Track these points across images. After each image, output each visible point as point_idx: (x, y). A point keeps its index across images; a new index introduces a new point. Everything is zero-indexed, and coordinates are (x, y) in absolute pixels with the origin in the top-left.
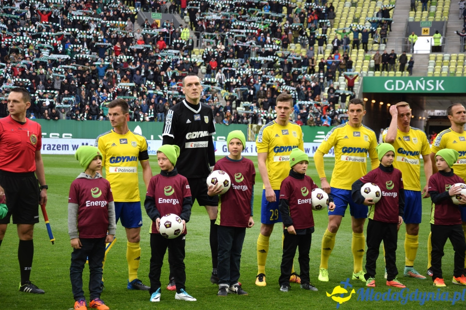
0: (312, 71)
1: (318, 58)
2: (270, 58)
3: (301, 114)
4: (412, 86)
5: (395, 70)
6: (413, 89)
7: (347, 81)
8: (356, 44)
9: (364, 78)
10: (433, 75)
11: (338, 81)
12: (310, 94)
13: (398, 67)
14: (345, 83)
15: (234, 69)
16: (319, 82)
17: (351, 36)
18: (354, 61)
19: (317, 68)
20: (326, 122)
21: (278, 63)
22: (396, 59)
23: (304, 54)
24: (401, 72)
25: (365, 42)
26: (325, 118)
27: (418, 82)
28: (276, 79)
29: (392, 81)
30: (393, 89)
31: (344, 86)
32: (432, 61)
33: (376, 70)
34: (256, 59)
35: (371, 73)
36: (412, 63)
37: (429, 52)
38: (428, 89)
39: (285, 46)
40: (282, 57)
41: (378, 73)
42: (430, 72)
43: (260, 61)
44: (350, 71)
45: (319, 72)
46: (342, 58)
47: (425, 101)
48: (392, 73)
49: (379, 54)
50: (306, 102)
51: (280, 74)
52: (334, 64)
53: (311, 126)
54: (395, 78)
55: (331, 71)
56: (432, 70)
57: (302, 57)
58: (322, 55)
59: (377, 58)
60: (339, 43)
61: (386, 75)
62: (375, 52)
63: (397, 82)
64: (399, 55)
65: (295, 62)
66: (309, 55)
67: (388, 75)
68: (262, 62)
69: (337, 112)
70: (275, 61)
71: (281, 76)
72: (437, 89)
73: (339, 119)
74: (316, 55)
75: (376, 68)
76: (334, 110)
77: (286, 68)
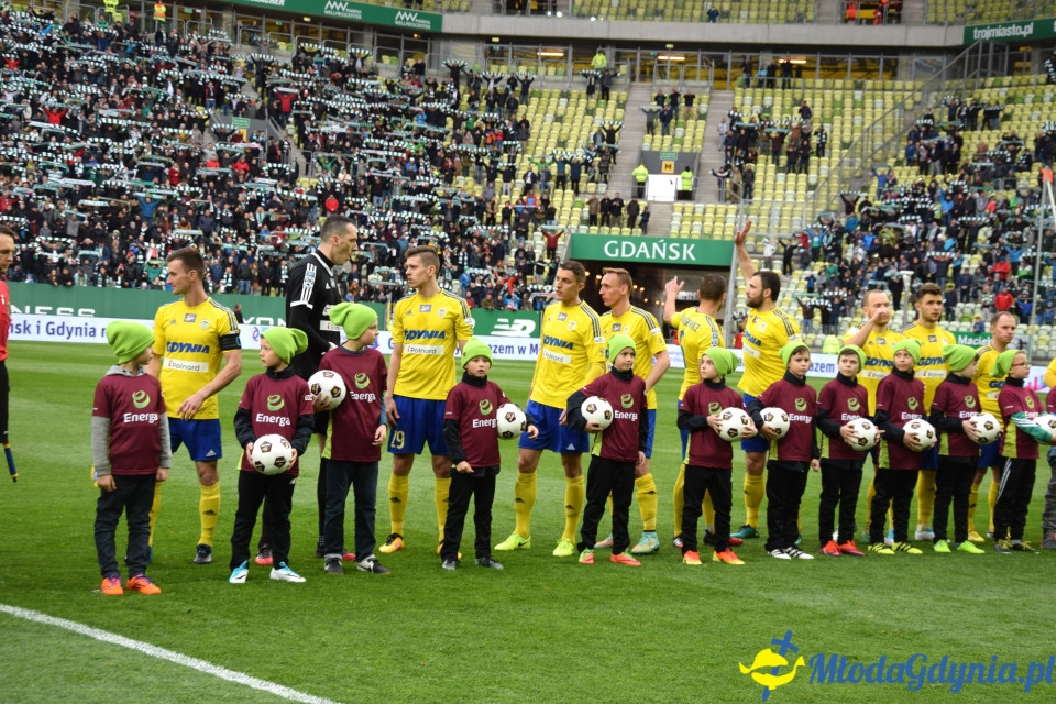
0: (491, 221)
1: (502, 201)
2: (422, 198)
3: (472, 290)
4: (646, 251)
5: (620, 226)
6: (648, 256)
7: (546, 239)
8: (561, 181)
9: (572, 235)
10: (679, 235)
11: (532, 239)
12: (487, 259)
13: (626, 221)
14: (543, 242)
15: (365, 213)
16: (502, 238)
17: (554, 169)
18: (558, 208)
19: (499, 217)
20: (511, 305)
21: (438, 207)
22: (623, 209)
23: (478, 194)
24: (629, 229)
25: (576, 179)
26: (510, 297)
27: (655, 246)
28: (432, 233)
29: (616, 242)
30: (616, 255)
31: (541, 247)
32: (677, 214)
33: (591, 224)
34: (402, 198)
35: (584, 229)
36: (646, 215)
37: (672, 200)
38: (671, 258)
39: (449, 180)
40: (443, 197)
41: (594, 229)
42: (674, 230)
43: (409, 202)
44: (551, 224)
45: (502, 224)
46: (539, 202)
47: (665, 276)
48: (615, 230)
49: (595, 199)
50: (481, 271)
51: (440, 224)
52: (525, 212)
53: (487, 309)
54: (620, 238)
55: (522, 222)
56: (677, 227)
57: (476, 198)
58: (508, 197)
59: (594, 205)
60: (535, 178)
61: (606, 233)
62: (590, 196)
63: (624, 243)
64: (626, 202)
65: (465, 206)
66: (487, 196)
67: (610, 232)
68: (413, 204)
69: (529, 289)
70: (432, 203)
71: (441, 228)
72: (685, 258)
73: (531, 300)
74: (497, 196)
75: (592, 220)
76: (525, 285)
77: (449, 215)
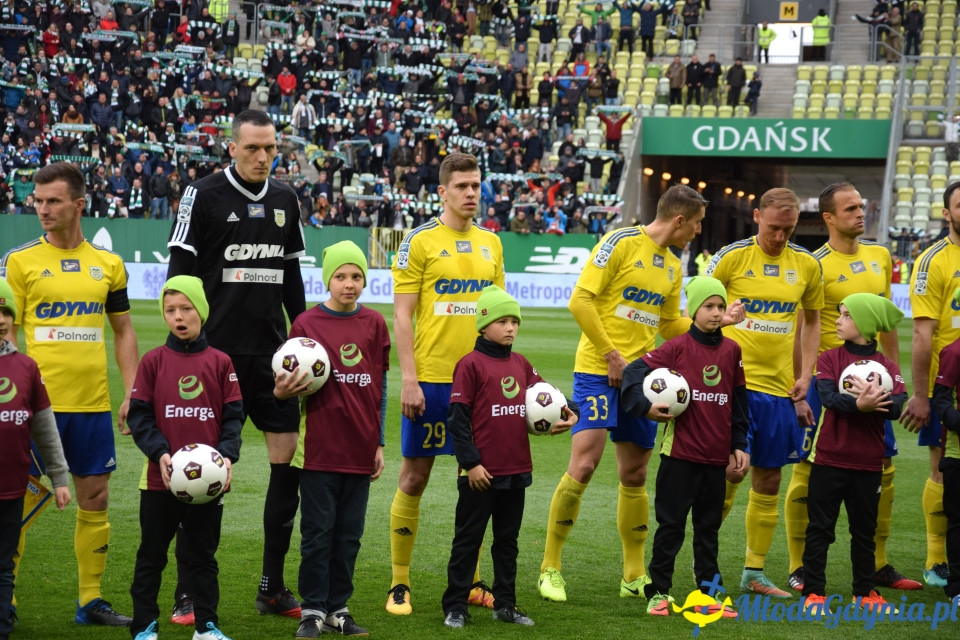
0: (523, 102)
1: (538, 71)
2: (423, 70)
3: (497, 205)
4: (756, 140)
5: (717, 103)
6: (759, 148)
7: (604, 126)
8: (626, 38)
9: (645, 120)
10: (806, 114)
11: (584, 127)
12: (518, 160)
13: (725, 95)
14: (600, 132)
15: (336, 95)
16: (539, 128)
18: (623, 80)
19: (534, 95)
20: (554, 225)
21: (443, 83)
22: (720, 77)
23: (503, 62)
24: (730, 108)
25: (648, 35)
26: (552, 214)
27: (770, 131)
28: (436, 122)
29: (710, 128)
30: (711, 147)
31: (598, 139)
32: (803, 82)
33: (673, 103)
34: (389, 71)
35: (661, 109)
36: (756, 85)
37: (796, 60)
38: (793, 149)
39: (458, 41)
40: (451, 68)
41: (677, 110)
42: (799, 108)
43: (401, 77)
44: (612, 103)
45: (539, 105)
46: (592, 71)
47: (786, 176)
48: (709, 110)
49: (680, 64)
50: (509, 177)
51: (448, 109)
52: (574, 86)
53: (519, 233)
54: (717, 122)
55: (566, 101)
56: (803, 103)
57: (499, 67)
58: (547, 65)
59: (676, 74)
60: (587, 35)
61: (695, 115)
62: (672, 60)
63: (722, 130)
64: (725, 68)
65: (483, 79)
66: (516, 65)
67: (701, 113)
68: (405, 79)
69: (582, 200)
70: (436, 76)
71: (448, 113)
72: (815, 148)
73: (585, 217)
74: (532, 65)
75: (674, 97)
76: (575, 197)
77: (461, 95)
